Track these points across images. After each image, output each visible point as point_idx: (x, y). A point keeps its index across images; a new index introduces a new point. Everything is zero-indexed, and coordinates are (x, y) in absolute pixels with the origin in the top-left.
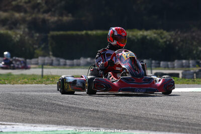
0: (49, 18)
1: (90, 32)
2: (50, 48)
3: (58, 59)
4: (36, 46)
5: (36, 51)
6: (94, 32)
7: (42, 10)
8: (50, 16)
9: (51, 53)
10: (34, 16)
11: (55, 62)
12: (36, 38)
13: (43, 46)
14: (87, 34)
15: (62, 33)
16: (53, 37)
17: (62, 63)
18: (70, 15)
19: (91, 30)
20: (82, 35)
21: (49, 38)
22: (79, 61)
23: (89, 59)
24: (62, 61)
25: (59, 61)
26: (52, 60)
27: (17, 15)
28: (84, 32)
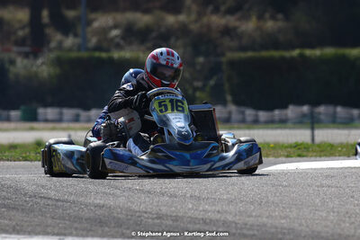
0: (237, 24)
1: (308, 52)
2: (227, 86)
3: (242, 109)
4: (198, 84)
5: (198, 94)
6: (317, 52)
7: (223, 8)
8: (239, 19)
9: (229, 98)
10: (205, 20)
11: (235, 116)
12: (198, 67)
13: (212, 82)
14: (301, 56)
15: (250, 54)
16: (232, 63)
17: (249, 119)
18: (280, 16)
19: (312, 47)
20: (292, 59)
21: (224, 67)
22: (284, 112)
23: (305, 109)
24: (249, 113)
25: (243, 113)
26: (230, 113)
27: (171, 19)
28: (296, 53)
